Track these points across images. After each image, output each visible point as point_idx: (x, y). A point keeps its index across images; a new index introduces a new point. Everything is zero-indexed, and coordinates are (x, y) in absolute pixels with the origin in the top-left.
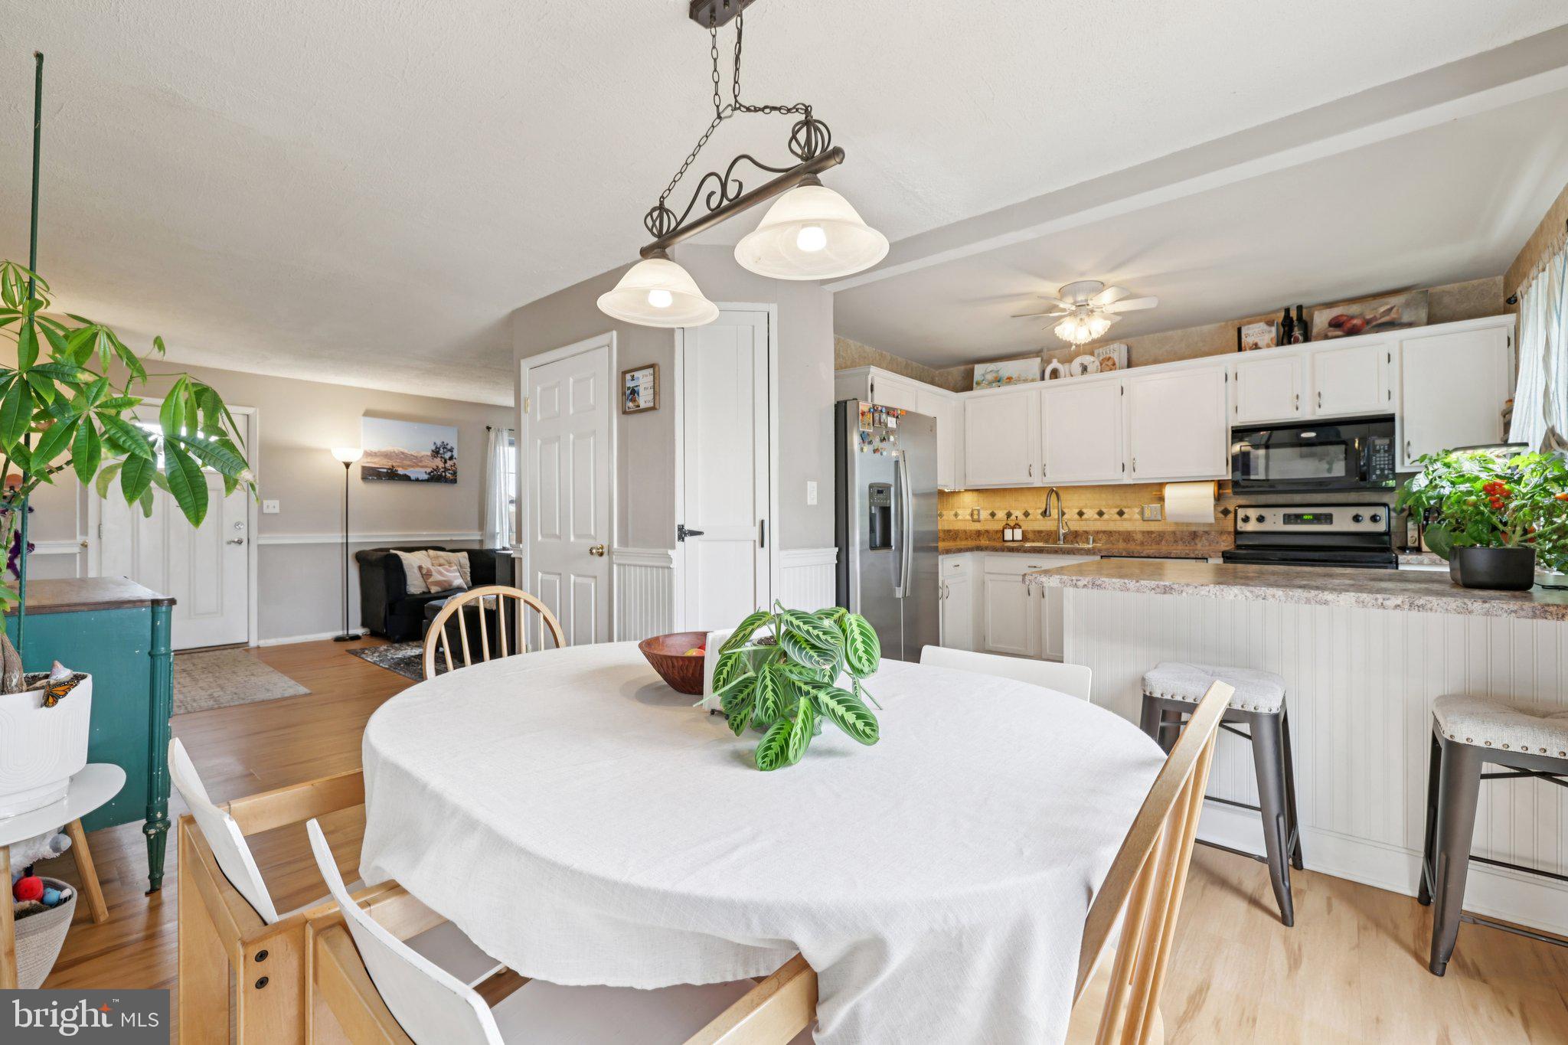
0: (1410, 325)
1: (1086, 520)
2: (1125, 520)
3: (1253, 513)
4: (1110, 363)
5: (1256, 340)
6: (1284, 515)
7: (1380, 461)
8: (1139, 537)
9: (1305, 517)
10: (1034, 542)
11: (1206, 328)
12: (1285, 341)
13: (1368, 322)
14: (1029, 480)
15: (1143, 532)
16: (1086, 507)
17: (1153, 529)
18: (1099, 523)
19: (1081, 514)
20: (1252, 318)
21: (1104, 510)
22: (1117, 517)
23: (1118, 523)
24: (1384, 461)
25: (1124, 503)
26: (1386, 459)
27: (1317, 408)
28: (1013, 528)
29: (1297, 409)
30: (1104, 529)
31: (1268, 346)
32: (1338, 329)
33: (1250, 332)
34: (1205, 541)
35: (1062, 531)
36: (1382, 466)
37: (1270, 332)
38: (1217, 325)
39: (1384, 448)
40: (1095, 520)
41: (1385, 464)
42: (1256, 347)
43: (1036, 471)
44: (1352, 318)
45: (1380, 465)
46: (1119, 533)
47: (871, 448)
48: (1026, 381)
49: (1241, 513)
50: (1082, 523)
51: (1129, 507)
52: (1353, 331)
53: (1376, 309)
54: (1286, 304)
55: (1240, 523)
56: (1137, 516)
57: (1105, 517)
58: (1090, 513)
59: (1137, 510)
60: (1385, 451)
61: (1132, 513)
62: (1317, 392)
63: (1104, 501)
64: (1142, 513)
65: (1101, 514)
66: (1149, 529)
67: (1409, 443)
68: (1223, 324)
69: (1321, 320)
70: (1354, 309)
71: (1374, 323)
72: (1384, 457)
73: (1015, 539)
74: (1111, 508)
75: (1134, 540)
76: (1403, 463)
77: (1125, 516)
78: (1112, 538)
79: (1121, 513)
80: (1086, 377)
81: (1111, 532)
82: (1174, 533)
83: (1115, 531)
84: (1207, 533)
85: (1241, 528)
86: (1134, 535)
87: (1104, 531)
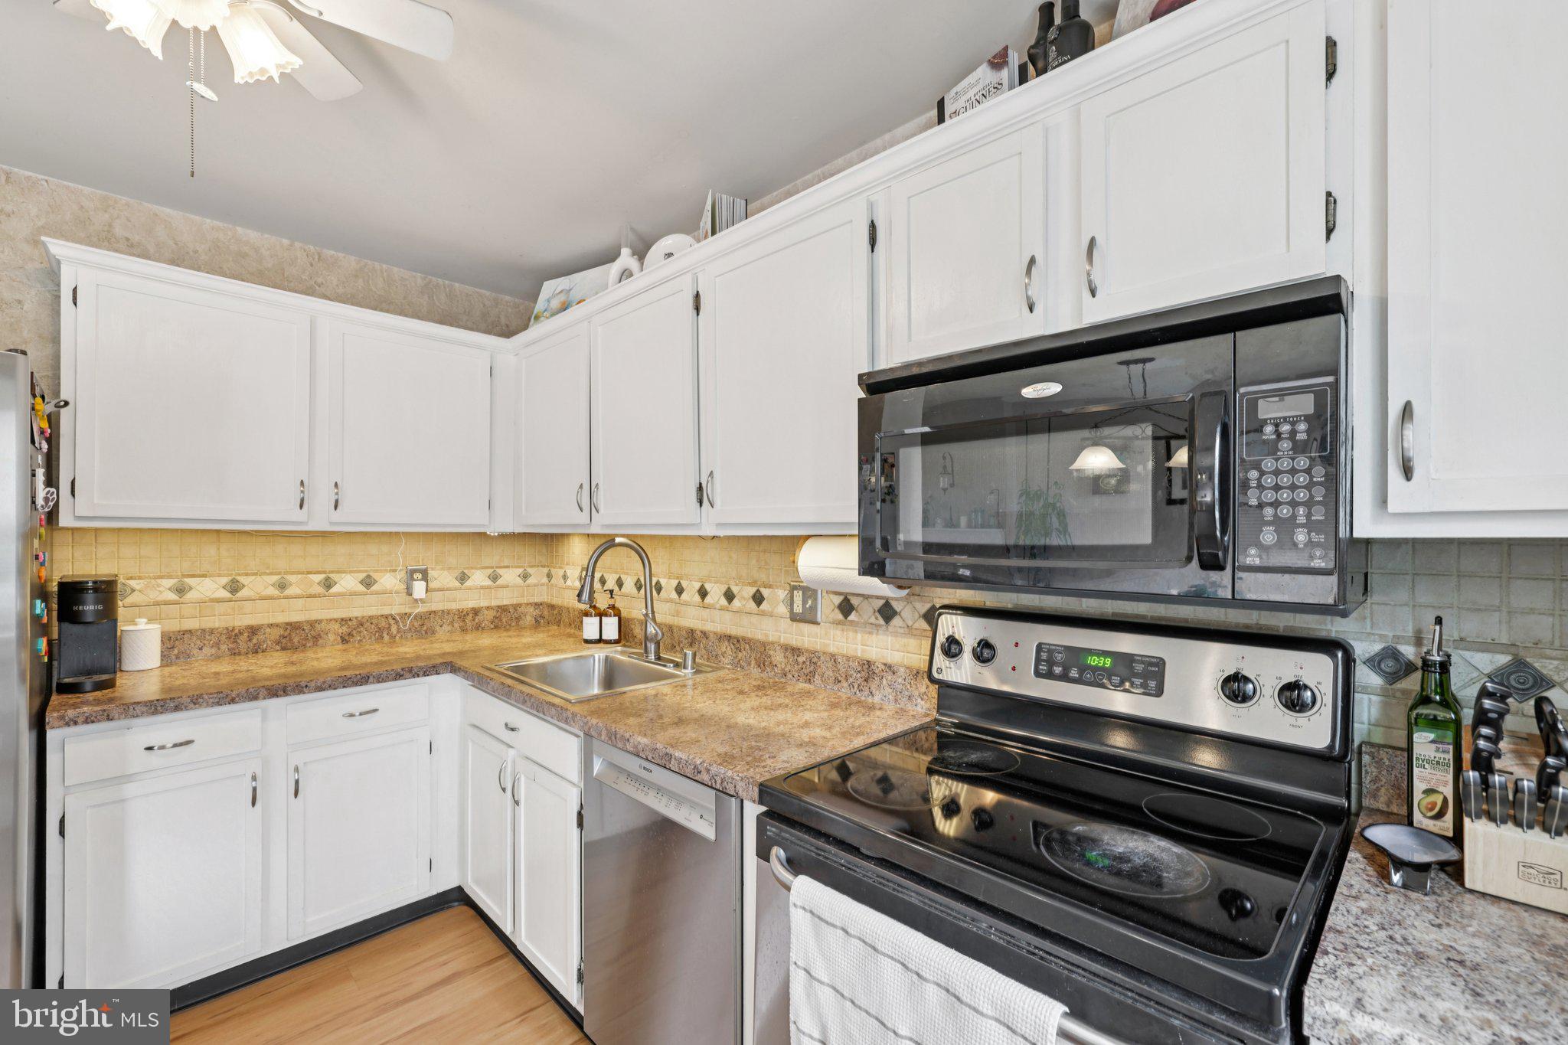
1: (710, 607)
2: (763, 614)
3: (971, 631)
6: (1039, 648)
7: (1277, 488)
9: (1093, 661)
15: (787, 648)
16: (710, 579)
17: (803, 642)
18: (726, 617)
19: (703, 593)
21: (735, 589)
22: (753, 605)
23: (754, 619)
24: (1293, 487)
25: (762, 577)
26: (1302, 479)
27: (1087, 294)
28: (601, 615)
29: (1032, 307)
30: (734, 631)
34: (888, 690)
36: (1285, 511)
39: (1293, 433)
40: (722, 609)
41: (1293, 504)
45: (1276, 504)
46: (750, 642)
50: (705, 613)
51: (770, 587)
55: (939, 659)
56: (783, 610)
57: (736, 603)
58: (716, 593)
59: (779, 593)
60: (1299, 448)
61: (777, 600)
62: (1085, 241)
63: (734, 570)
64: (791, 602)
65: (730, 596)
66: (795, 642)
67: (1407, 411)
72: (1293, 471)
73: (604, 637)
74: (744, 584)
76: (1382, 499)
77: (764, 605)
78: (739, 656)
79: (758, 599)
81: (740, 641)
82: (833, 658)
83: (744, 639)
84: (890, 668)
85: (939, 671)
86: (771, 652)
87: (729, 638)
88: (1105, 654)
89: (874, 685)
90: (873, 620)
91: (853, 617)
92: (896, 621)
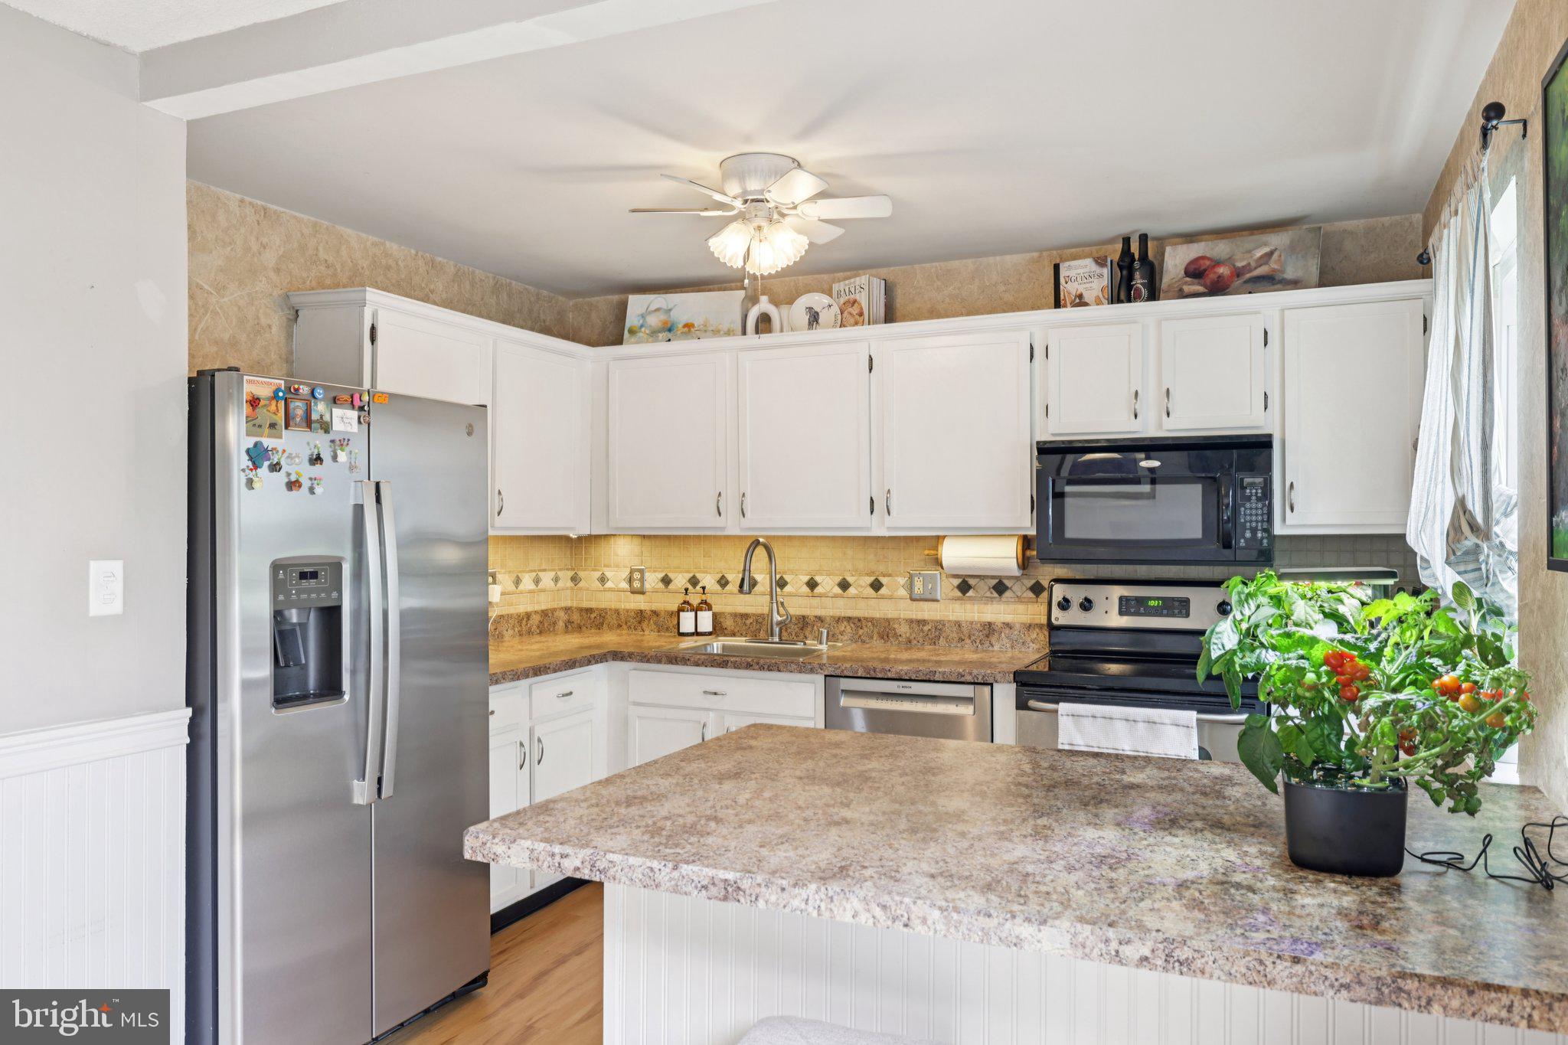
0: (1295, 284)
1: (820, 596)
2: (883, 597)
3: (1077, 594)
4: (855, 310)
5: (1081, 289)
6: (1121, 599)
7: (1251, 515)
8: (903, 630)
9: (1152, 603)
10: (734, 635)
11: (1010, 260)
12: (1123, 296)
13: (1238, 273)
14: (719, 522)
15: (911, 621)
16: (820, 572)
17: (926, 616)
18: (841, 602)
19: (812, 584)
20: (1077, 249)
21: (850, 579)
22: (871, 591)
23: (872, 602)
24: (1257, 515)
25: (882, 568)
26: (1260, 512)
27: (1165, 416)
28: (696, 610)
29: (1136, 416)
30: (849, 613)
31: (1099, 302)
32: (1196, 281)
33: (1072, 273)
34: (1005, 641)
35: (777, 618)
36: (1254, 524)
37: (1101, 276)
38: (1028, 256)
39: (1257, 493)
40: (836, 596)
41: (1257, 522)
42: (1080, 302)
43: (730, 506)
44: (1217, 263)
45: (1251, 521)
46: (872, 620)
47: (280, 478)
48: (716, 332)
49: (1059, 592)
50: (815, 601)
51: (890, 575)
52: (1218, 288)
53: (1249, 252)
54: (1124, 229)
55: (1056, 612)
56: (903, 592)
57: (852, 591)
58: (828, 584)
59: (902, 581)
60: (1259, 499)
61: (897, 585)
62: (1164, 390)
63: (850, 564)
64: (910, 586)
65: (844, 585)
66: (919, 616)
67: (1292, 485)
68: (1035, 255)
69: (1175, 261)
70: (1219, 249)
71: (1248, 276)
72: (1257, 509)
73: (700, 630)
74: (860, 575)
75: (897, 636)
76: (1284, 519)
77: (883, 591)
78: (861, 632)
79: (876, 586)
80: (817, 334)
81: (859, 620)
82: (958, 624)
83: (866, 619)
84: (1008, 625)
85: (1057, 619)
86: (896, 626)
87: (849, 619)
88: (1158, 598)
89: (993, 639)
90: (988, 594)
91: (971, 593)
92: (1008, 594)
